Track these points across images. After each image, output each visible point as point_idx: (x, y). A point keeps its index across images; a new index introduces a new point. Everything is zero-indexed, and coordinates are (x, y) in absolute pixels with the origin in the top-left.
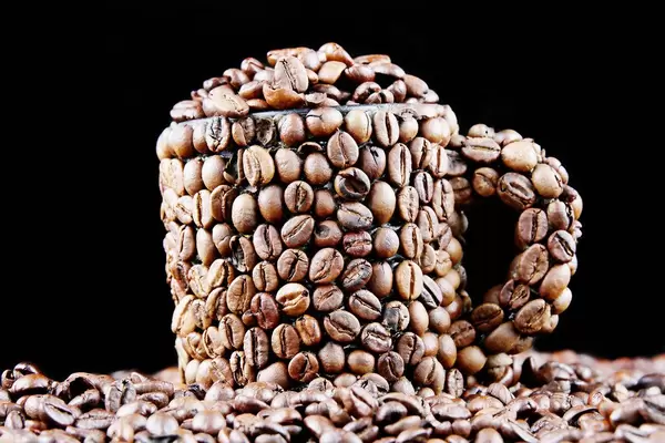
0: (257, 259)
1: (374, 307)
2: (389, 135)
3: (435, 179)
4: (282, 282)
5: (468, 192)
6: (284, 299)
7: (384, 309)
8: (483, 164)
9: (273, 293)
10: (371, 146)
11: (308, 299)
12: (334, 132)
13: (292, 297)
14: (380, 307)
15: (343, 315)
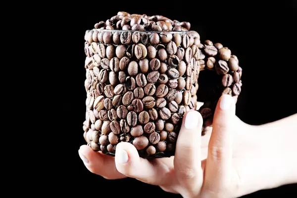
0: (137, 86)
1: (176, 108)
2: (187, 44)
3: (196, 60)
4: (146, 95)
5: (204, 66)
6: (146, 102)
7: (179, 108)
8: (211, 56)
9: (142, 99)
10: (180, 47)
11: (155, 103)
12: (170, 42)
13: (149, 101)
14: (178, 108)
15: (166, 110)
